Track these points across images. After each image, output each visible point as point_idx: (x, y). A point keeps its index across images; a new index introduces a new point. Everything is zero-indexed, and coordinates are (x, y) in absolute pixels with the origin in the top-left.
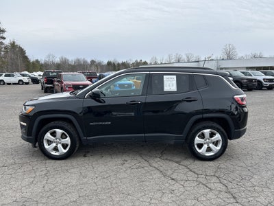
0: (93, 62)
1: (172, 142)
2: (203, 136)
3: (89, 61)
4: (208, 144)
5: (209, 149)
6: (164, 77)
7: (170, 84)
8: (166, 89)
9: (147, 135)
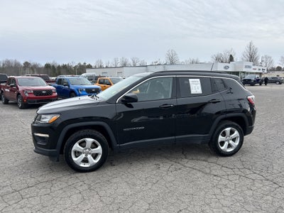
0: (27, 64)
1: (199, 142)
2: (224, 134)
3: (22, 63)
4: (228, 141)
5: (229, 146)
6: (190, 80)
7: (196, 87)
8: (193, 91)
9: (177, 137)
